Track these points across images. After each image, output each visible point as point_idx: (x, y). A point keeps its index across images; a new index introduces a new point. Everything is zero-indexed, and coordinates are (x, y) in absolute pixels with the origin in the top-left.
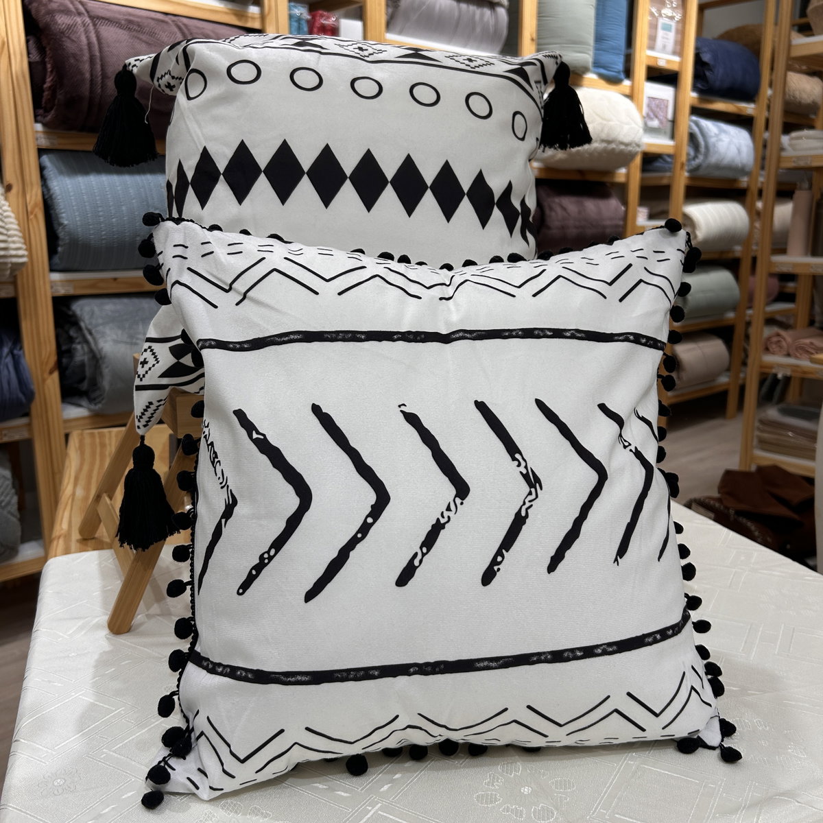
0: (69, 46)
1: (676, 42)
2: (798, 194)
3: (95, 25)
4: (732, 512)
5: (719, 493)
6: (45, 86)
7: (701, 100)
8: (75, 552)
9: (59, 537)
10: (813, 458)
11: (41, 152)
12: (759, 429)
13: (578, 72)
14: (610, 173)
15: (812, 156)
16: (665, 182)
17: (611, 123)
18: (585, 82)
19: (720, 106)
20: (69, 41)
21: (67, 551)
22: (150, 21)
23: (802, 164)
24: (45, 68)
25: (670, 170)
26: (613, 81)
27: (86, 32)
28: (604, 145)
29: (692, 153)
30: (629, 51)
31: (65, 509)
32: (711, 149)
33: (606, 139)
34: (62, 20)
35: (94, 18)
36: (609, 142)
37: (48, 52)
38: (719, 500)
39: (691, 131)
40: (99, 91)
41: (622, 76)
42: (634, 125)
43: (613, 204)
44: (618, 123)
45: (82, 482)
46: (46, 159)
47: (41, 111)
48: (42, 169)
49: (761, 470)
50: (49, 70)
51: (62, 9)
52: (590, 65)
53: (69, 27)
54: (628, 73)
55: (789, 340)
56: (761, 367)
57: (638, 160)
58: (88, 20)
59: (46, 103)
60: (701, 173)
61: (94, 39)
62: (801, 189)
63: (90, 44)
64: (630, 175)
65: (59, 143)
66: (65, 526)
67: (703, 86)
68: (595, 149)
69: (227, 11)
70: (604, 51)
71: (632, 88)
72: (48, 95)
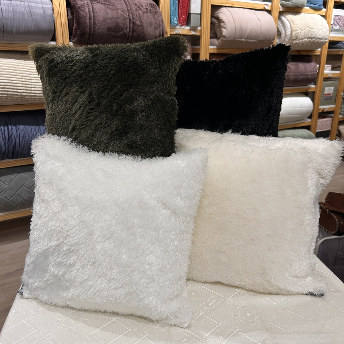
0: (82, 13)
3: (92, 4)
4: (327, 210)
5: (325, 201)
6: (73, 28)
18: (303, 11)
20: (82, 11)
24: (73, 21)
26: (317, 10)
27: (88, 7)
28: (309, 39)
33: (310, 36)
34: (79, 3)
35: (91, 1)
37: (75, 15)
38: (324, 204)
40: (93, 30)
41: (322, 7)
42: (324, 30)
44: (317, 29)
47: (72, 37)
50: (75, 22)
52: (306, 3)
53: (82, 5)
57: (327, 45)
58: (89, 2)
59: (74, 34)
61: (91, 10)
63: (89, 12)
64: (323, 52)
68: (305, 41)
71: (326, 12)
72: (74, 32)
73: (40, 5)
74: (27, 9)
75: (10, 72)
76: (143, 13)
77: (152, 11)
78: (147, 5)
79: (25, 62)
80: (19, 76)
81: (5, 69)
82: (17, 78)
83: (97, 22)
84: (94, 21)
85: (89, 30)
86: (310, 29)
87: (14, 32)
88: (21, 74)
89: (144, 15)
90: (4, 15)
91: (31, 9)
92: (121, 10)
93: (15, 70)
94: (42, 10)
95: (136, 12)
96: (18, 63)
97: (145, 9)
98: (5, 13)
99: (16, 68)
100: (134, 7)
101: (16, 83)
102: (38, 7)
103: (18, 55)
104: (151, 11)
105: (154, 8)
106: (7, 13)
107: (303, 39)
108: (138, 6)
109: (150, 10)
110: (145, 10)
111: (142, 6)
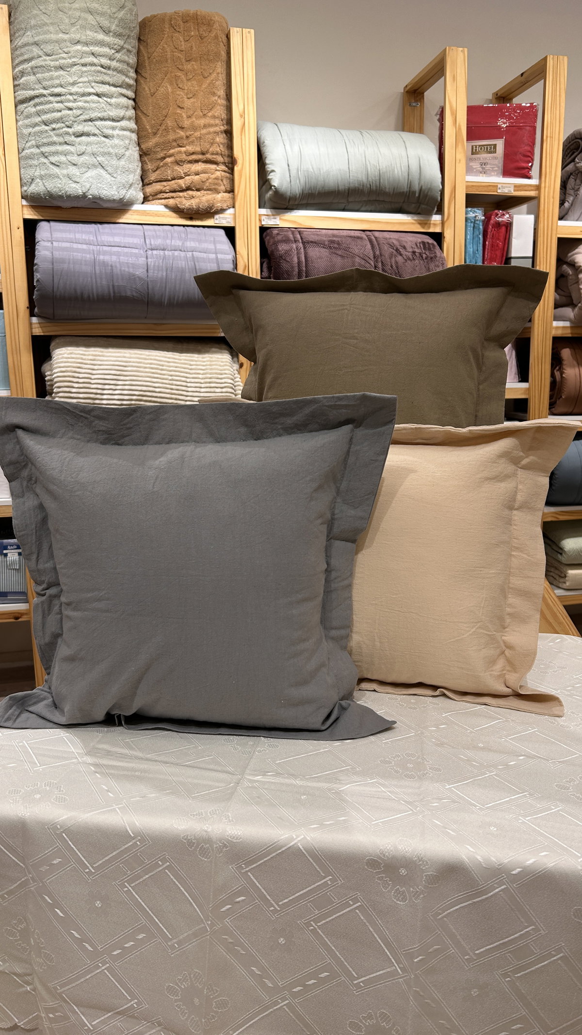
0: (284, 265)
3: (305, 248)
20: (284, 262)
22: (348, 238)
34: (282, 248)
35: (305, 242)
51: (284, 239)
53: (286, 252)
58: (301, 245)
61: (303, 258)
63: (299, 263)
69: (414, 222)
73: (213, 256)
74: (189, 263)
75: (153, 373)
76: (406, 260)
77: (424, 256)
78: (414, 246)
79: (180, 356)
80: (166, 379)
81: (145, 368)
82: (163, 383)
87: (166, 303)
88: (171, 376)
89: (407, 264)
90: (151, 274)
91: (196, 263)
92: (360, 257)
93: (162, 370)
94: (216, 265)
95: (391, 258)
96: (169, 358)
97: (409, 252)
98: (152, 271)
99: (163, 366)
100: (387, 250)
101: (160, 392)
102: (209, 259)
103: (170, 345)
104: (422, 257)
105: (430, 249)
106: (156, 272)
108: (397, 248)
109: (420, 254)
110: (410, 255)
111: (404, 248)
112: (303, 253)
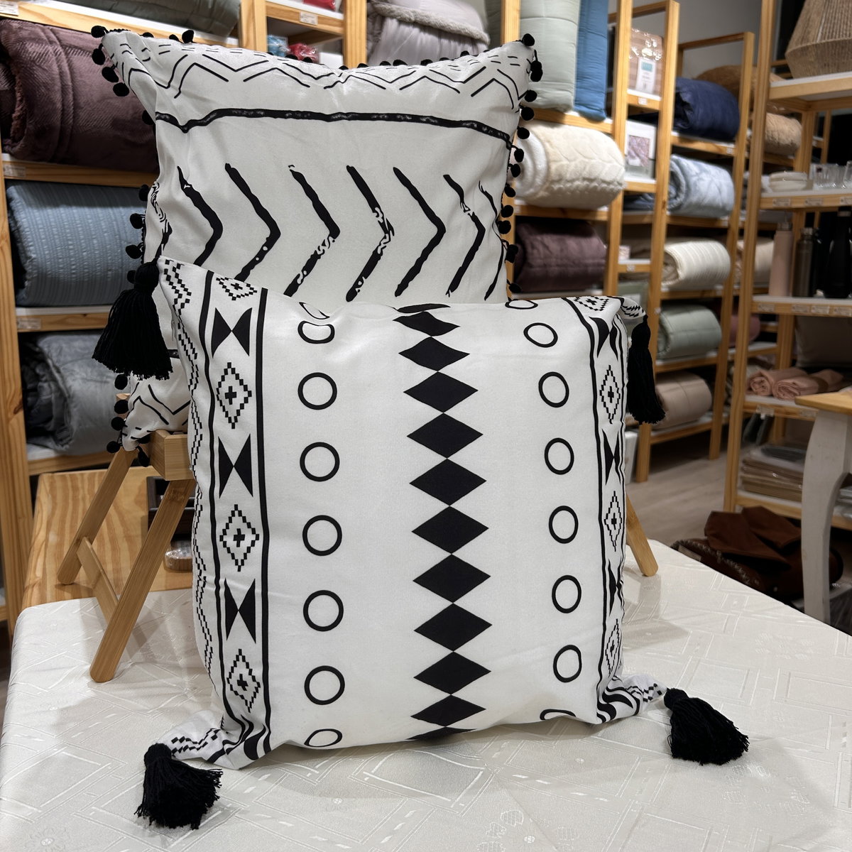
0: (40, 75)
1: (656, 82)
2: (778, 234)
3: (67, 54)
4: (719, 554)
5: (706, 535)
6: (14, 115)
7: (682, 139)
8: (51, 602)
9: (33, 586)
10: (799, 500)
11: (8, 183)
12: (742, 469)
13: (559, 109)
14: (592, 211)
15: (792, 198)
16: (646, 220)
17: (593, 161)
18: (566, 120)
19: (700, 145)
20: (40, 69)
21: (43, 601)
23: (782, 205)
24: (14, 98)
25: (651, 209)
26: (594, 119)
27: (58, 61)
28: (586, 183)
29: (673, 192)
30: (610, 89)
31: (38, 555)
32: (693, 189)
33: (587, 176)
34: (33, 49)
35: (66, 46)
36: (591, 180)
37: (18, 81)
38: (706, 542)
39: (672, 170)
40: (71, 121)
41: (604, 114)
42: (615, 163)
43: (595, 242)
44: (600, 161)
45: (55, 527)
46: (13, 190)
47: (9, 141)
48: (9, 200)
49: (746, 511)
50: (19, 99)
51: (33, 36)
52: (572, 103)
53: (40, 56)
54: (609, 111)
55: (772, 380)
56: (745, 407)
57: (620, 199)
58: (60, 49)
59: (14, 132)
60: (682, 212)
61: (66, 69)
62: (781, 230)
63: (61, 74)
64: (612, 214)
65: (26, 174)
66: (39, 573)
67: (684, 125)
68: (577, 187)
70: (584, 88)
71: (614, 126)
72: (16, 125)
83: (82, 101)
84: (74, 99)
85: (61, 123)
86: (587, 160)
107: (572, 181)
112: (65, 61)
